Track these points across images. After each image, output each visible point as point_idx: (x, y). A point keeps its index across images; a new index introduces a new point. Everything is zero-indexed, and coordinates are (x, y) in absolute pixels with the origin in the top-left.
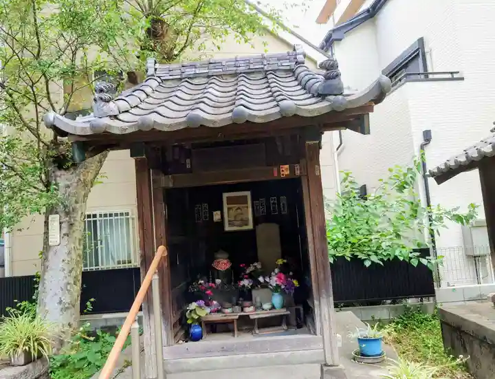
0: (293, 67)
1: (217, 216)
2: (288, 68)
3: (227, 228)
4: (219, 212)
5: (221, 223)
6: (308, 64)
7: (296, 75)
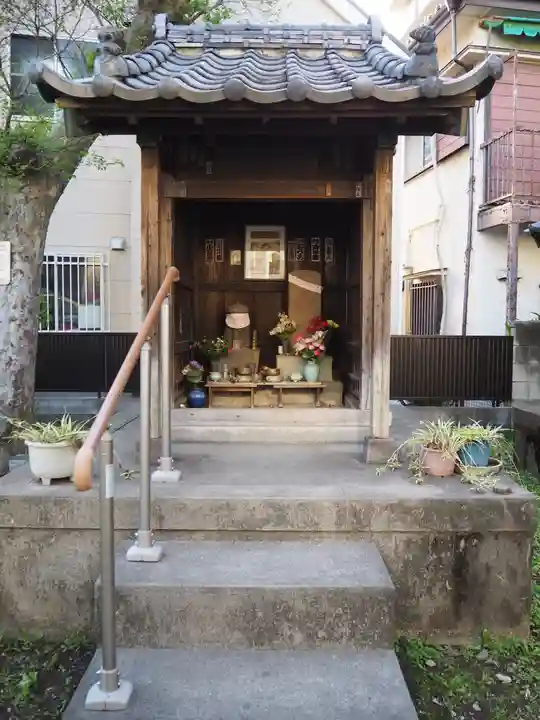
0: (364, 48)
1: (235, 258)
2: (358, 48)
3: (249, 275)
4: (239, 252)
5: (241, 268)
6: (387, 43)
7: (369, 58)
